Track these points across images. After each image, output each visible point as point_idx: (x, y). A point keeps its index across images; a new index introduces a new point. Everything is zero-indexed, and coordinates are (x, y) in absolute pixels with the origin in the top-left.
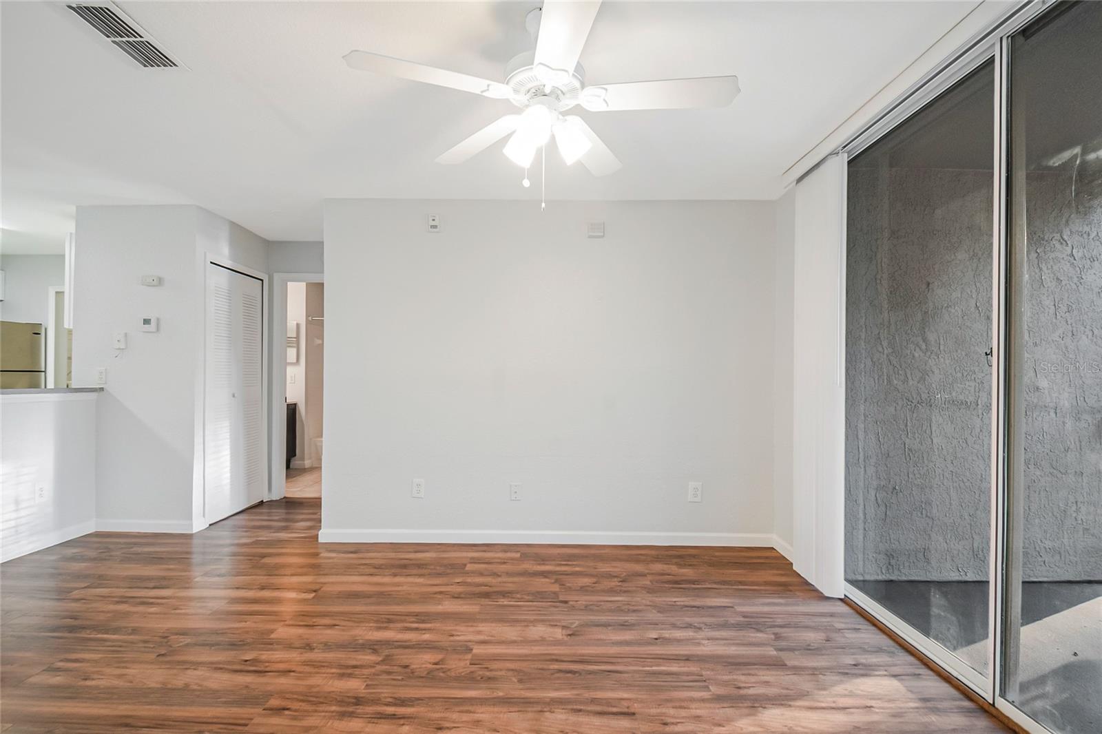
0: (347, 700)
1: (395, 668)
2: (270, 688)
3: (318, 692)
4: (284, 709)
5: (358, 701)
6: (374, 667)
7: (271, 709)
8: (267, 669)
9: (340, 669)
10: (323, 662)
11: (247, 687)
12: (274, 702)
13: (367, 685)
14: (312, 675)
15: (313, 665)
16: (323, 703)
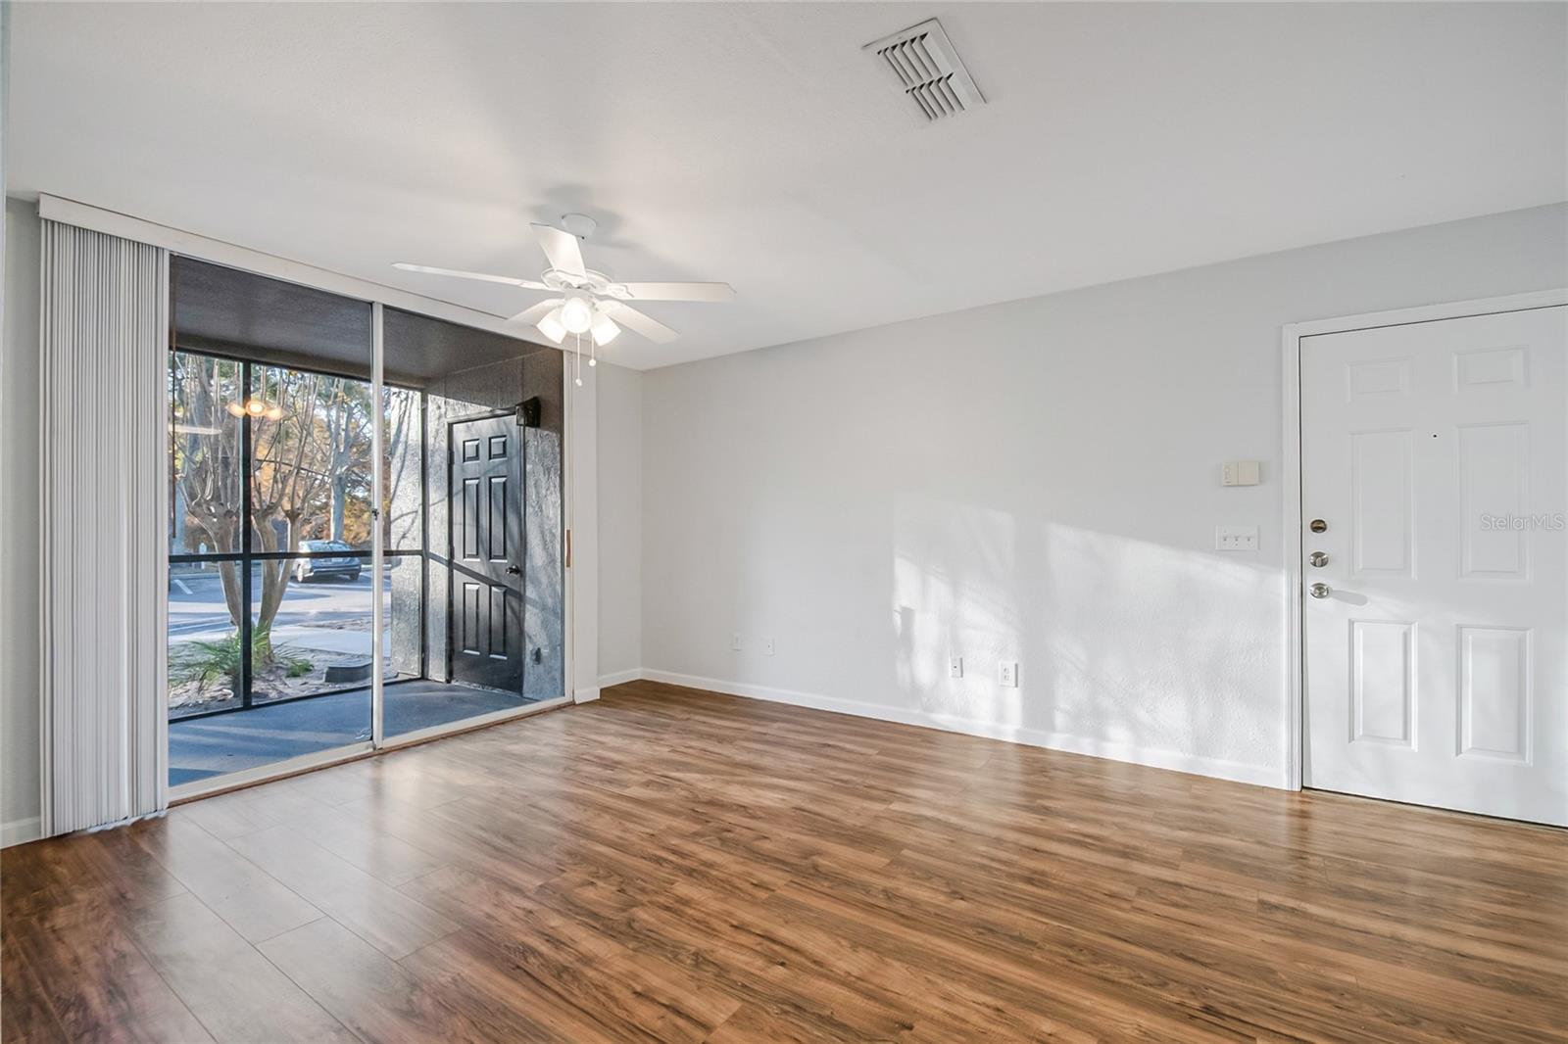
0: (699, 877)
1: (631, 893)
2: (763, 912)
3: (719, 892)
4: (756, 885)
5: (690, 872)
6: (651, 902)
7: (768, 889)
8: (759, 939)
9: (682, 911)
10: (695, 927)
11: (786, 922)
12: (763, 895)
13: (672, 884)
14: (715, 914)
15: (708, 927)
16: (722, 881)
